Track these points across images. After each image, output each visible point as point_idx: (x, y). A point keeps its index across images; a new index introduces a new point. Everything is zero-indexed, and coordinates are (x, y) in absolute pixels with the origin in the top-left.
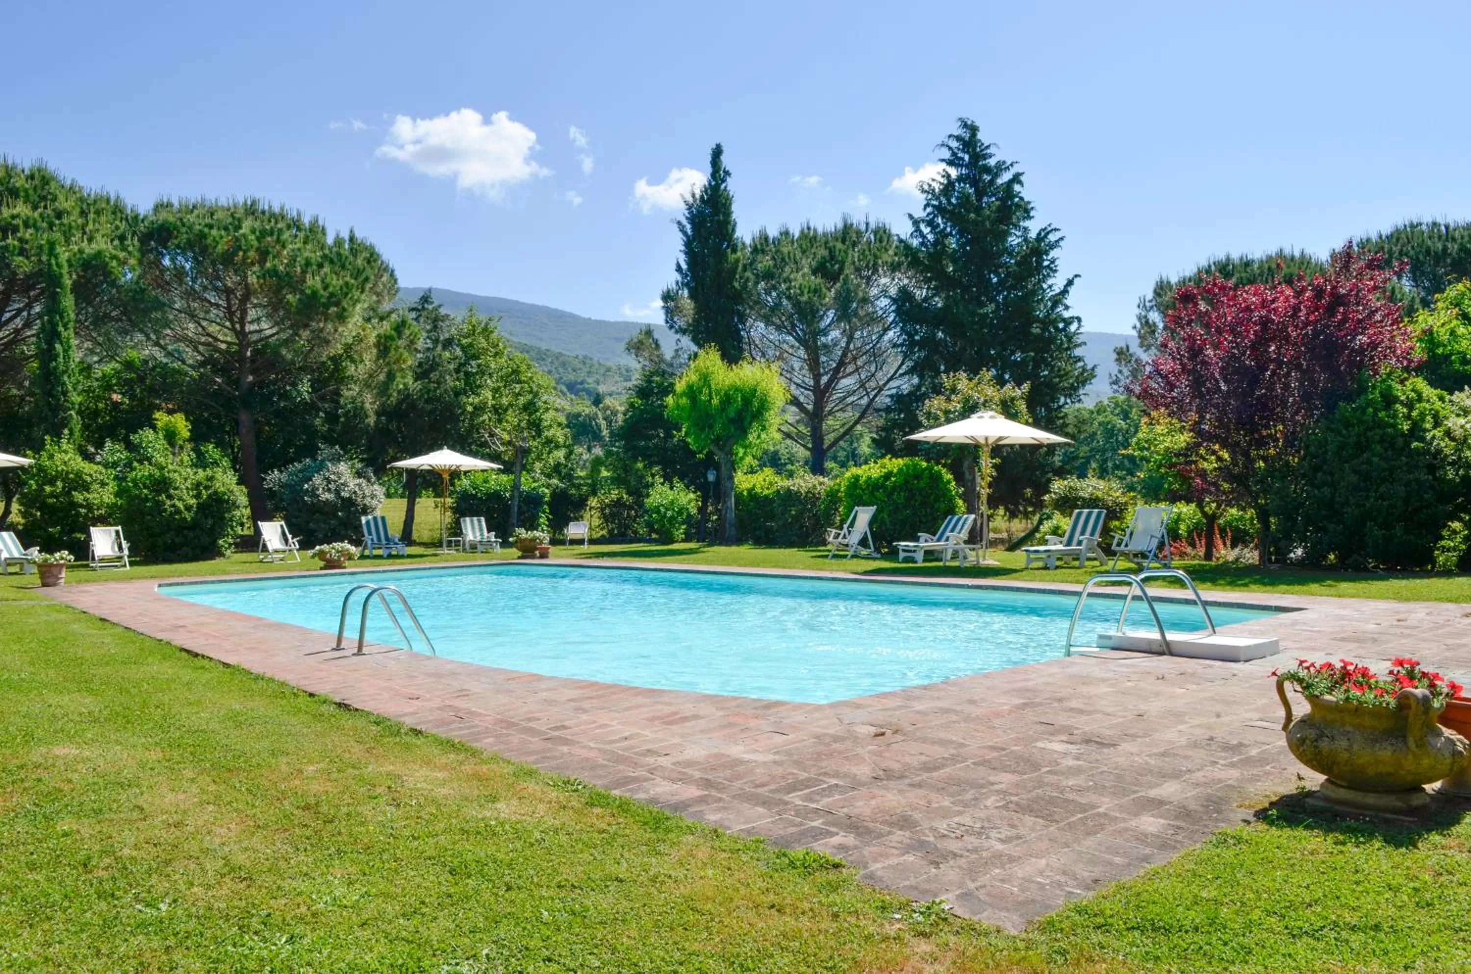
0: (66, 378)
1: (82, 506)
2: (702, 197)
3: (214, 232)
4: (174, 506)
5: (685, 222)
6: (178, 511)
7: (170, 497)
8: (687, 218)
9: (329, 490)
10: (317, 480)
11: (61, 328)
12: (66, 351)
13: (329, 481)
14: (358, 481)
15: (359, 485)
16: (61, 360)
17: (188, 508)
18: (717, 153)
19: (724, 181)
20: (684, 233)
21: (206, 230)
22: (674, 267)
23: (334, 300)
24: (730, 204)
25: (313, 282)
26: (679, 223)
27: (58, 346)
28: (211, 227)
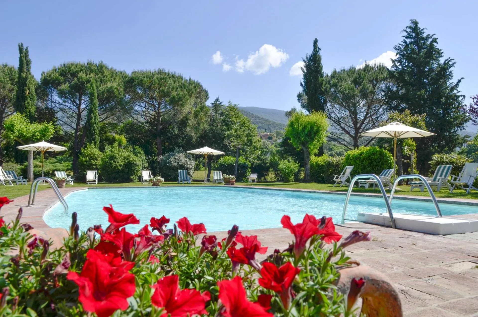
0: (95, 125)
1: (94, 165)
2: (310, 58)
3: (145, 79)
4: (116, 165)
5: (304, 68)
6: (117, 167)
7: (115, 162)
8: (304, 66)
9: (176, 162)
10: (172, 158)
11: (93, 109)
12: (95, 117)
13: (176, 159)
14: (186, 159)
15: (186, 161)
16: (93, 119)
17: (120, 165)
18: (316, 42)
19: (318, 52)
20: (303, 71)
21: (143, 78)
22: (300, 84)
23: (180, 99)
24: (321, 60)
25: (174, 93)
26: (302, 68)
27: (92, 115)
28: (144, 77)
